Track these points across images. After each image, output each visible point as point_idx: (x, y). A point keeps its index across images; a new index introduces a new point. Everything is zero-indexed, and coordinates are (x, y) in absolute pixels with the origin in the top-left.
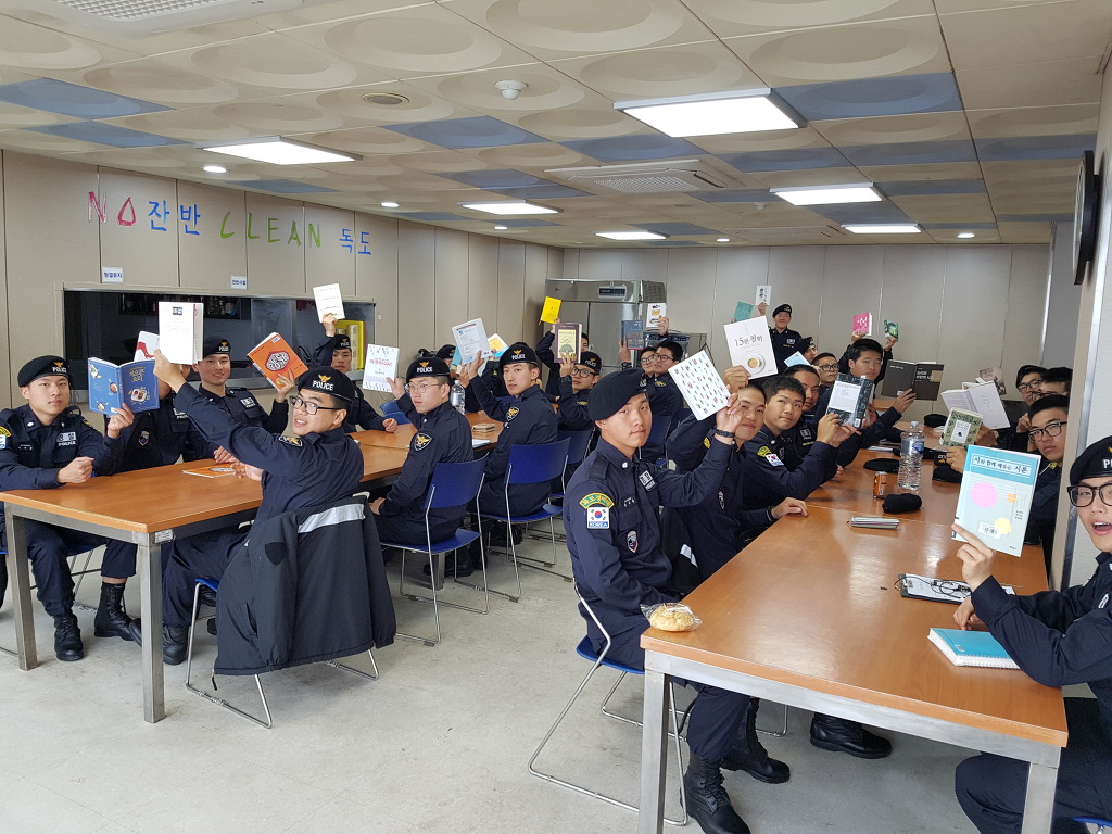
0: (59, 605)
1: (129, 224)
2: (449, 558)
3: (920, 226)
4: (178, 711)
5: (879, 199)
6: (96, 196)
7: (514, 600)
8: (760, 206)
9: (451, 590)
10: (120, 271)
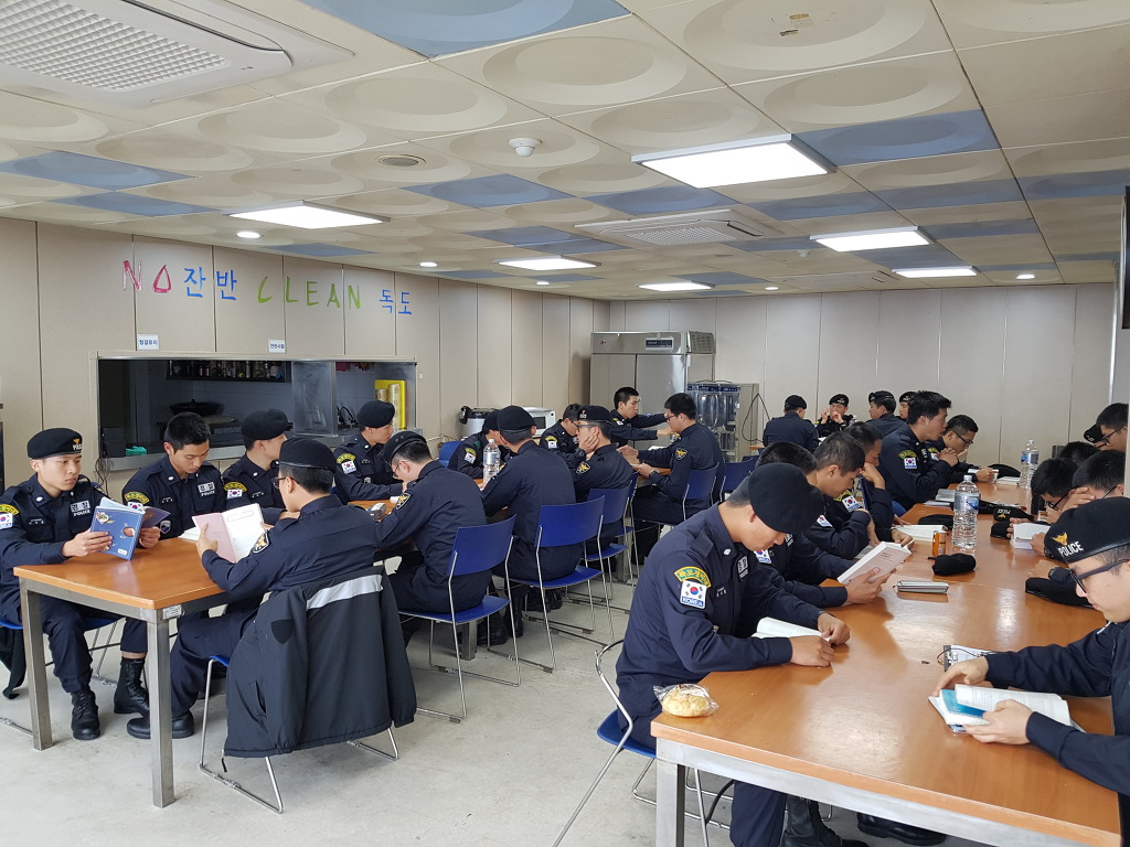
0: (76, 682)
1: (164, 291)
2: (481, 626)
3: (974, 268)
4: (188, 795)
5: (927, 243)
6: (131, 264)
7: (548, 670)
8: (803, 253)
9: (483, 659)
10: (155, 338)
